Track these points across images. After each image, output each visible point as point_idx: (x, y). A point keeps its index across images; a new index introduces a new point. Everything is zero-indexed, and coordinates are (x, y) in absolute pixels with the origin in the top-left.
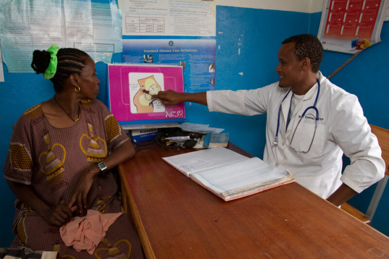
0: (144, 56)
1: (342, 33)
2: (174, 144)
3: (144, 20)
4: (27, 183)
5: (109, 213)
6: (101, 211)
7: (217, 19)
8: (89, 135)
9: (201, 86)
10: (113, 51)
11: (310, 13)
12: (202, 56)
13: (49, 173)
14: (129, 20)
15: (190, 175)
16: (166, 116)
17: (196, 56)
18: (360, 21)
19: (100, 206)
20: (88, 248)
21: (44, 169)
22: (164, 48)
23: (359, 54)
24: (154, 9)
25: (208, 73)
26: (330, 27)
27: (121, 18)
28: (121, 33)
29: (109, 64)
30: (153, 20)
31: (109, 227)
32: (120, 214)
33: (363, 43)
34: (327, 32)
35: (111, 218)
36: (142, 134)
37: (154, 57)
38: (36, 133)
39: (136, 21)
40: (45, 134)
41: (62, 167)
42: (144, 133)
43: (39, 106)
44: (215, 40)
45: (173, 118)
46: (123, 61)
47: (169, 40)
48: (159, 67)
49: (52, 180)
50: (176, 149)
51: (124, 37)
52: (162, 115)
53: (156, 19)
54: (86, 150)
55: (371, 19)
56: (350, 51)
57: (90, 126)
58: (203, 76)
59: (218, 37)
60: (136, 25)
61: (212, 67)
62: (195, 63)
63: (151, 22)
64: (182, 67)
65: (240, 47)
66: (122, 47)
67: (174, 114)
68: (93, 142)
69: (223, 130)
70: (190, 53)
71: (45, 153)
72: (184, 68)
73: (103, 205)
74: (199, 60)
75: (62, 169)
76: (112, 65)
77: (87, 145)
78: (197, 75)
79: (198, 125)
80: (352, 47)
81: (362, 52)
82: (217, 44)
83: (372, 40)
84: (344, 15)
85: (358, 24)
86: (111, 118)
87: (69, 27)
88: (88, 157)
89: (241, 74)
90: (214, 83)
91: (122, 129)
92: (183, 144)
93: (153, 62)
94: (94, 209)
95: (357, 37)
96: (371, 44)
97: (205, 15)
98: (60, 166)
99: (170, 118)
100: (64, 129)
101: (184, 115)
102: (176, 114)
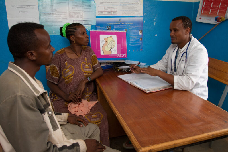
0: (107, 26)
1: (210, 13)
2: (121, 70)
3: (107, 8)
4: (56, 83)
5: (92, 101)
6: (88, 100)
7: (143, 7)
8: (85, 62)
9: (135, 42)
10: (91, 24)
11: (194, 2)
12: (136, 26)
13: (66, 78)
14: (99, 9)
15: (130, 83)
16: (118, 57)
17: (132, 26)
18: (219, 7)
19: (87, 98)
20: (82, 114)
21: (64, 76)
22: (117, 22)
23: (219, 24)
24: (111, 2)
25: (139, 35)
26: (204, 10)
27: (96, 8)
28: (96, 15)
29: (91, 31)
30: (111, 8)
31: (92, 107)
32: (97, 102)
33: (221, 18)
34: (202, 13)
35: (93, 104)
36: (106, 65)
37: (112, 27)
38: (62, 61)
39: (103, 9)
40: (66, 61)
41: (72, 75)
42: (107, 65)
43: (63, 49)
44: (143, 18)
45: (121, 57)
46: (96, 29)
47: (119, 18)
48: (115, 32)
49: (67, 81)
50: (123, 72)
51: (97, 17)
52: (116, 56)
53: (113, 8)
54: (84, 69)
55: (225, 6)
56: (214, 23)
57: (86, 58)
58: (136, 36)
59: (144, 16)
60: (103, 11)
61: (141, 32)
62: (132, 30)
63: (111, 9)
64: (126, 32)
65: (155, 21)
66: (96, 22)
67: (122, 56)
68: (87, 66)
69: (146, 64)
70: (129, 24)
71: (65, 69)
72: (127, 32)
73: (88, 98)
74: (134, 28)
75: (72, 76)
76: (92, 31)
77: (84, 67)
78: (133, 36)
79: (133, 61)
80: (215, 21)
81: (220, 23)
82: (144, 20)
83: (225, 17)
84: (211, 4)
85: (218, 8)
86: (95, 56)
87: (71, 12)
88: (84, 73)
89: (156, 35)
90: (142, 40)
91: (99, 62)
92: (126, 70)
93: (111, 29)
94: (85, 99)
95: (218, 15)
96: (225, 19)
97: (138, 5)
98: (71, 75)
99: (120, 57)
100: (74, 59)
101: (126, 56)
102: (122, 55)
